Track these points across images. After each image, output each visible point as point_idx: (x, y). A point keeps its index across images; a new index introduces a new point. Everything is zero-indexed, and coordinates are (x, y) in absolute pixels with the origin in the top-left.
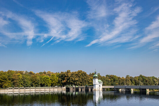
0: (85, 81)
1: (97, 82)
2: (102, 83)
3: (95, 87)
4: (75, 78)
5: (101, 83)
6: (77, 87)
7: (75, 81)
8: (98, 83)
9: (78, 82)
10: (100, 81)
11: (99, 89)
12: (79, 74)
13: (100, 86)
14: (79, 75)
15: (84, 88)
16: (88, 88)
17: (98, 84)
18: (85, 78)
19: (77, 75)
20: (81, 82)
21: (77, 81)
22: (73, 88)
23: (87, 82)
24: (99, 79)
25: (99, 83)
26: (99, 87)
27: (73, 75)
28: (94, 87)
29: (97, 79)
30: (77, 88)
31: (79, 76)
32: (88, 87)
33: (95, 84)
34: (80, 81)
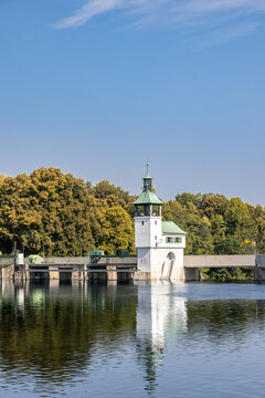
0: (78, 228)
1: (160, 236)
2: (184, 238)
3: (147, 263)
4: (20, 209)
5: (177, 240)
6: (38, 260)
7: (22, 228)
8: (164, 238)
9: (38, 236)
10: (172, 226)
11: (166, 273)
12: (46, 189)
13: (171, 256)
14: (44, 195)
15: (80, 266)
16: (104, 267)
17: (164, 244)
18: (76, 212)
19: (32, 193)
20: (55, 237)
21: (34, 226)
22: (17, 268)
23: (88, 234)
24: (166, 219)
25: (169, 240)
26: (168, 261)
27: (10, 192)
28: (139, 260)
29: (159, 219)
30: (36, 267)
31: (42, 200)
32: (102, 261)
33: (149, 248)
34: (50, 227)
